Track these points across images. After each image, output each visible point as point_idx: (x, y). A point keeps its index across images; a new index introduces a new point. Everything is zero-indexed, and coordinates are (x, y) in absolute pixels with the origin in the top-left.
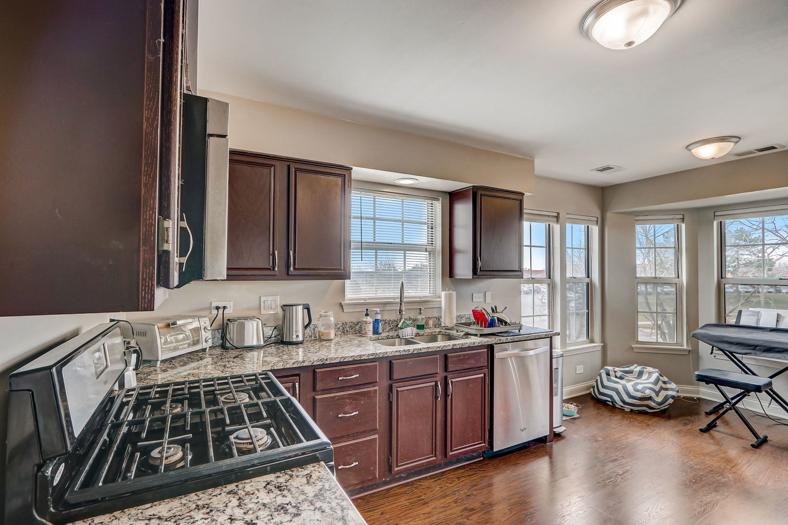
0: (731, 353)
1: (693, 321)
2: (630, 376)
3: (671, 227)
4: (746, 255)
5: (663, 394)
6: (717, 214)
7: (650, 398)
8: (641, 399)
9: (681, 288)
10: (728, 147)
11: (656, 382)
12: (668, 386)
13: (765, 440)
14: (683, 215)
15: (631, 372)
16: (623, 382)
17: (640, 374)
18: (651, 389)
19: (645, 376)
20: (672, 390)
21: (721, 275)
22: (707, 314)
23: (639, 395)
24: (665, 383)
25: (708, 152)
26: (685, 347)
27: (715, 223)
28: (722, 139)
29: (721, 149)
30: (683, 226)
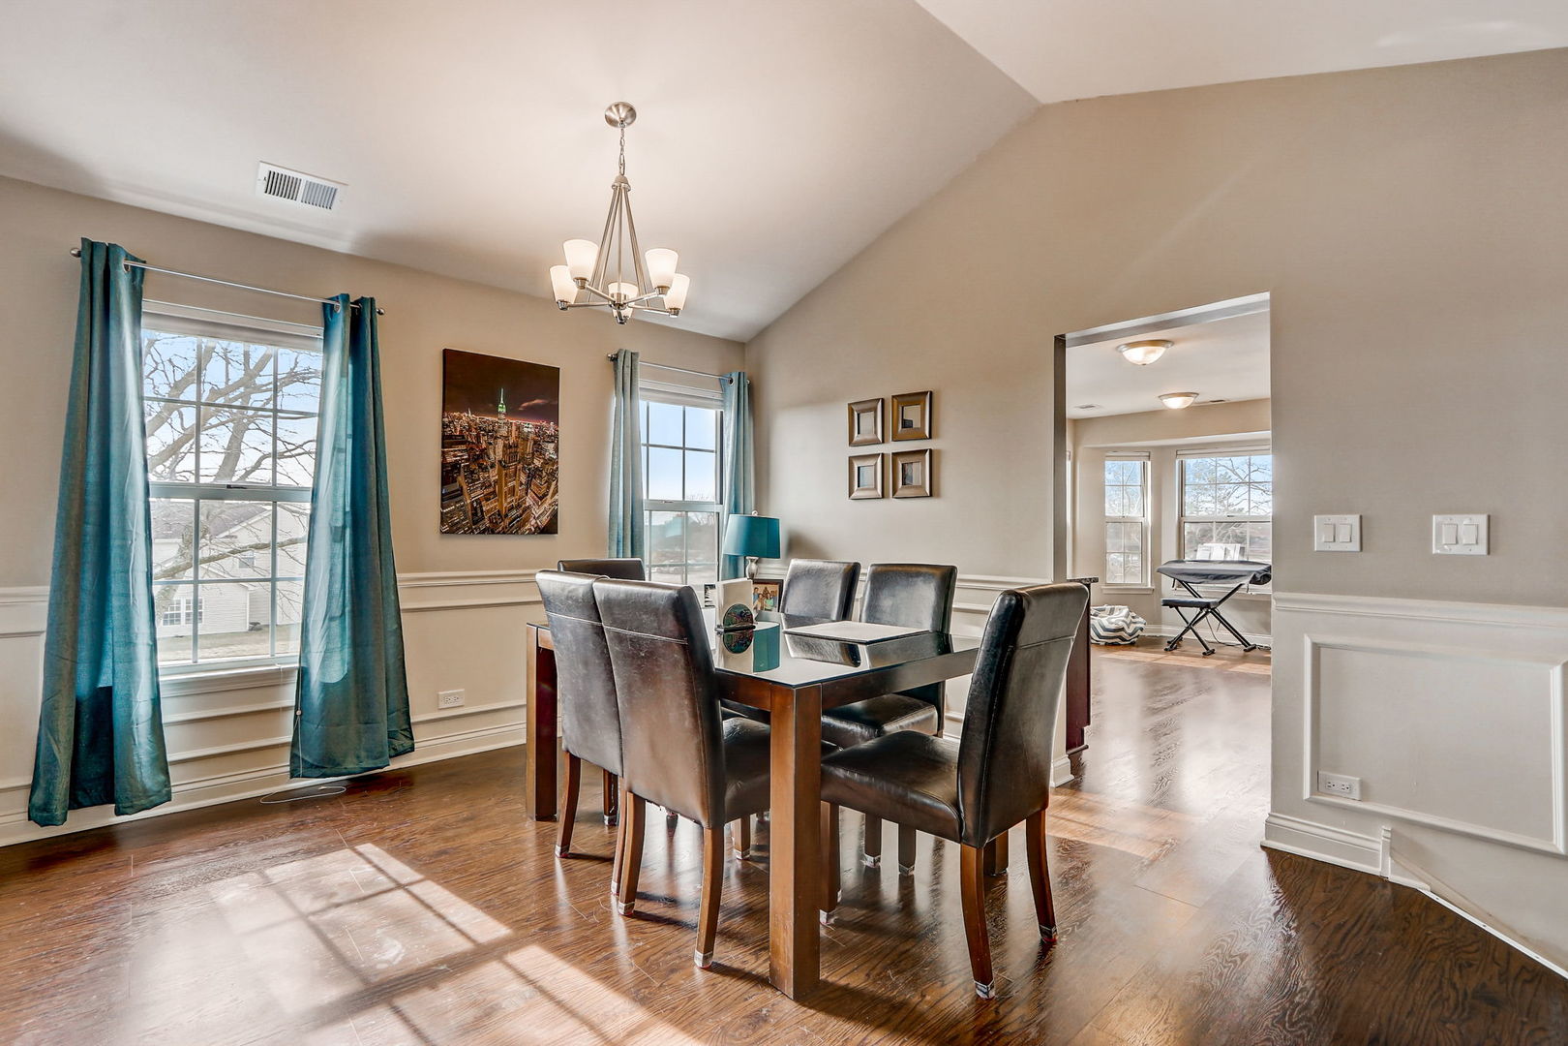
0: (1187, 583)
1: (1156, 558)
2: (1102, 614)
3: (1138, 464)
4: (1209, 502)
5: (1134, 626)
6: (1179, 453)
7: (1123, 629)
8: (1115, 631)
9: (1146, 528)
10: (1190, 401)
11: (1127, 616)
12: (1136, 620)
13: (1213, 652)
14: (1149, 453)
15: (1104, 610)
16: (1097, 618)
17: (1112, 611)
18: (1123, 621)
19: (1116, 613)
20: (1140, 622)
21: (1181, 515)
22: (1169, 553)
23: (1113, 627)
24: (1133, 617)
25: (1176, 404)
26: (1149, 586)
27: (1177, 462)
28: (1187, 395)
29: (1185, 402)
30: (1149, 463)
